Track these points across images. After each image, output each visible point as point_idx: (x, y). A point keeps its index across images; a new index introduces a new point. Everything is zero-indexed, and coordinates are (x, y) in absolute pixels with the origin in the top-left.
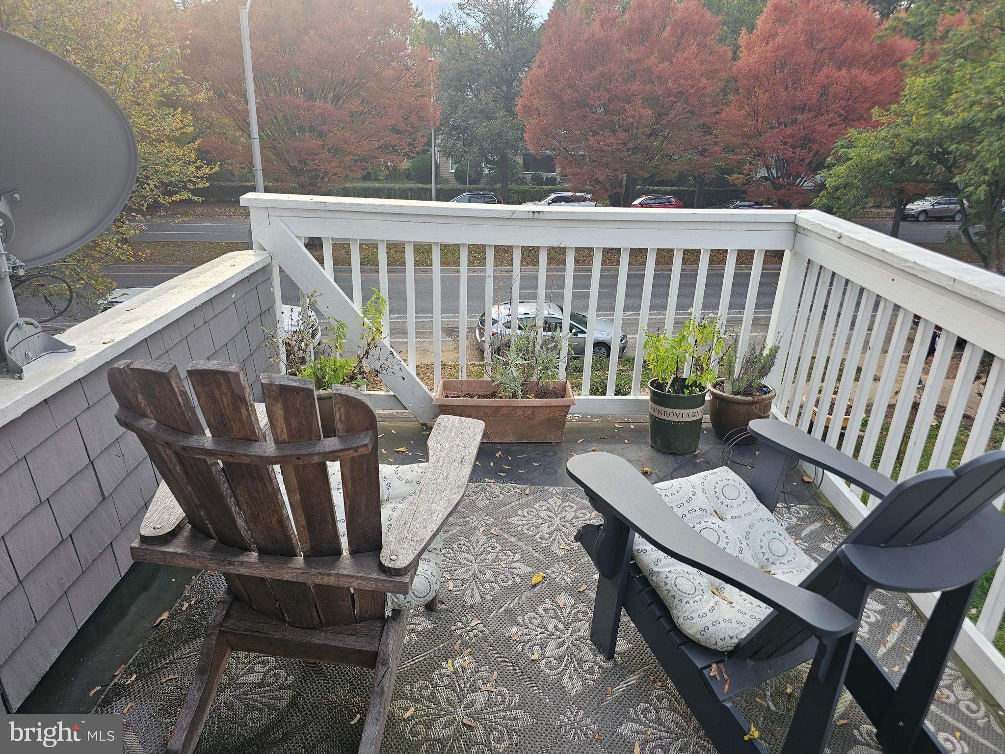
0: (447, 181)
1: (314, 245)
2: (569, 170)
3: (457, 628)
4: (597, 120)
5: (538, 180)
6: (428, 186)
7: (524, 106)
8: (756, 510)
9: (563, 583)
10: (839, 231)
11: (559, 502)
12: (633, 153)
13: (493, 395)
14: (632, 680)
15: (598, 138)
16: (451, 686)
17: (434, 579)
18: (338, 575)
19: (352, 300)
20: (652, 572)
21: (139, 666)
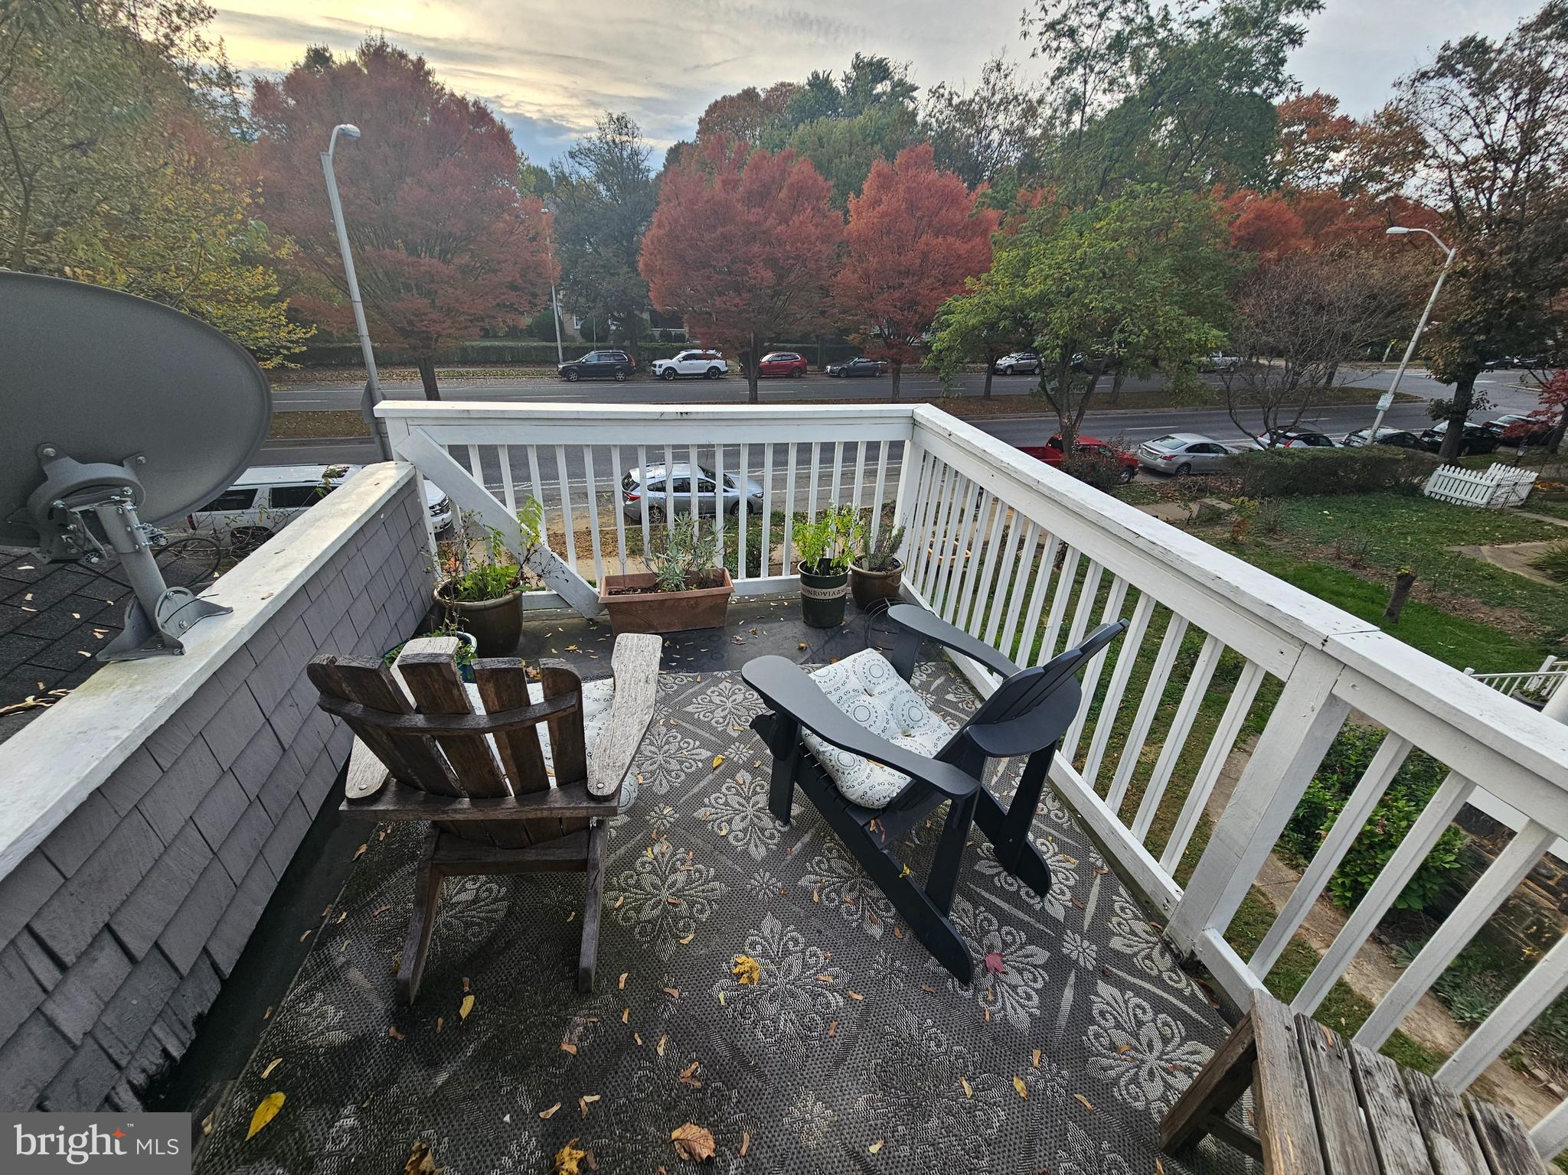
0: (573, 339)
1: (460, 453)
2: (697, 330)
3: (651, 818)
4: (722, 280)
5: (666, 337)
6: (553, 344)
7: (646, 265)
8: (897, 684)
9: (741, 762)
10: (949, 429)
11: (729, 686)
12: (759, 313)
13: (655, 587)
14: (806, 838)
15: (724, 298)
16: (653, 872)
17: (632, 788)
18: (550, 809)
19: (505, 505)
20: (818, 752)
21: (347, 903)
